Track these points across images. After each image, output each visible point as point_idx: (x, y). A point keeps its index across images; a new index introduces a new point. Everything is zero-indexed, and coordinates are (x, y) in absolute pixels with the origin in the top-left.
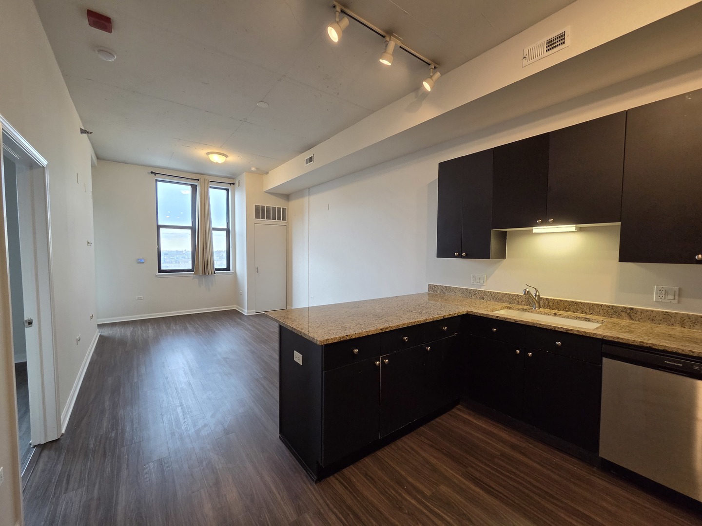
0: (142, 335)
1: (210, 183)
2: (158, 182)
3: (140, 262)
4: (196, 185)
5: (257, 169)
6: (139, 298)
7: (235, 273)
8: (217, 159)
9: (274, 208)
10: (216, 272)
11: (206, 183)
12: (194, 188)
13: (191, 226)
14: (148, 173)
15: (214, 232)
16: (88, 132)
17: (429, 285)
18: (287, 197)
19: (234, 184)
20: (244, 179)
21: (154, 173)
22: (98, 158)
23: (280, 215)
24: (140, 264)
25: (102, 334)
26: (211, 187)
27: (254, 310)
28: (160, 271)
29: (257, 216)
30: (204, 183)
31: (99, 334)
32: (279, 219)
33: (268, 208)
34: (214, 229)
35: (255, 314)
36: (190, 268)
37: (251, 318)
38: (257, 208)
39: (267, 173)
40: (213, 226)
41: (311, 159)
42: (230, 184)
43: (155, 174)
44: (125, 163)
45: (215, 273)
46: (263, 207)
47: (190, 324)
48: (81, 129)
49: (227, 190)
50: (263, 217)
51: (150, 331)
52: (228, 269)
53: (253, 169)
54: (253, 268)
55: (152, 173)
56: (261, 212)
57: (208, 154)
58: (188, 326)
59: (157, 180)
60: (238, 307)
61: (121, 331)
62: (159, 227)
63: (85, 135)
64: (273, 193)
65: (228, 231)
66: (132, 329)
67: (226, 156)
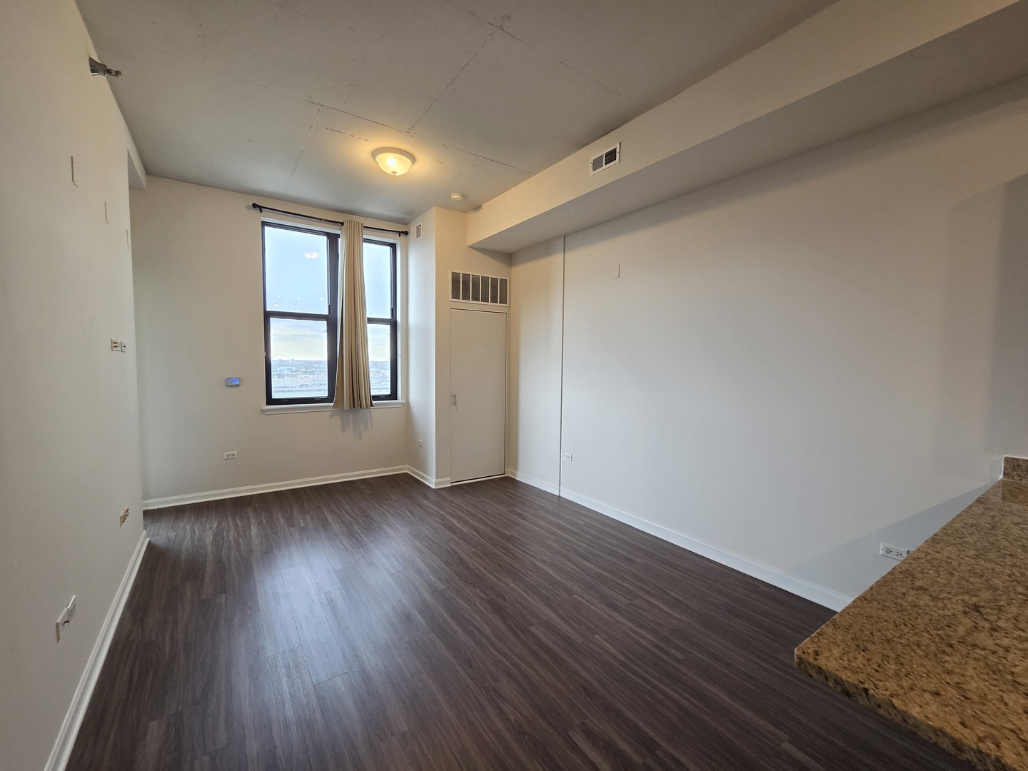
0: (238, 544)
1: (365, 231)
2: (267, 228)
3: (231, 384)
4: (338, 236)
5: (464, 196)
6: (228, 456)
7: (407, 405)
8: (393, 165)
9: (485, 279)
10: (373, 402)
11: (356, 231)
12: (333, 239)
13: (327, 313)
14: (248, 207)
15: (370, 327)
16: (109, 71)
17: (1007, 460)
18: (509, 257)
19: (406, 233)
20: (432, 222)
21: (259, 206)
22: (148, 172)
23: (495, 292)
24: (233, 389)
25: (153, 541)
26: (366, 241)
27: (449, 479)
28: (271, 401)
29: (455, 295)
30: (354, 228)
31: (148, 540)
32: (494, 300)
33: (476, 279)
34: (371, 321)
35: (450, 485)
36: (325, 394)
37: (443, 492)
38: (455, 278)
39: (478, 208)
40: (369, 315)
41: (611, 156)
42: (400, 233)
43: (261, 208)
44: (201, 183)
45: (372, 405)
46: (466, 277)
47: (332, 512)
48: (91, 60)
49: (393, 246)
50: (466, 297)
51: (254, 531)
52: (393, 395)
53: (455, 196)
54: (448, 399)
55: (255, 206)
56: (463, 287)
57: (375, 153)
58: (329, 517)
59: (264, 224)
60: (413, 469)
61: (193, 532)
62: (268, 315)
63: (102, 79)
64: (483, 249)
65: (393, 324)
66: (215, 525)
67: (413, 159)
